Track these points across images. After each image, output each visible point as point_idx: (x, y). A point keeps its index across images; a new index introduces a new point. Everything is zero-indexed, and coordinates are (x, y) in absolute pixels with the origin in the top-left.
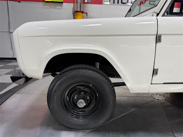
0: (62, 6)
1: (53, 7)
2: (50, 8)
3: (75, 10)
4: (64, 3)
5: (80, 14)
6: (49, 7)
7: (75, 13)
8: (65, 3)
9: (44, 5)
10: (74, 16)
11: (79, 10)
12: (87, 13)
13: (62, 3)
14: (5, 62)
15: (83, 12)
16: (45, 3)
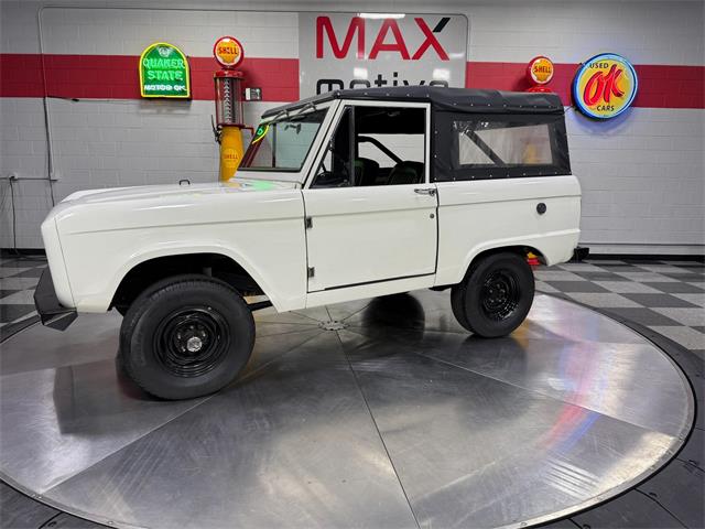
0: (188, 107)
1: (164, 111)
2: (159, 113)
3: (221, 121)
4: (194, 101)
5: (236, 131)
6: (155, 111)
7: (219, 129)
8: (197, 99)
9: (142, 107)
10: (217, 135)
11: (228, 122)
12: (252, 129)
13: (189, 100)
14: (31, 260)
15: (241, 127)
16: (143, 102)
